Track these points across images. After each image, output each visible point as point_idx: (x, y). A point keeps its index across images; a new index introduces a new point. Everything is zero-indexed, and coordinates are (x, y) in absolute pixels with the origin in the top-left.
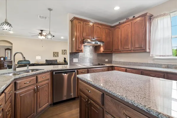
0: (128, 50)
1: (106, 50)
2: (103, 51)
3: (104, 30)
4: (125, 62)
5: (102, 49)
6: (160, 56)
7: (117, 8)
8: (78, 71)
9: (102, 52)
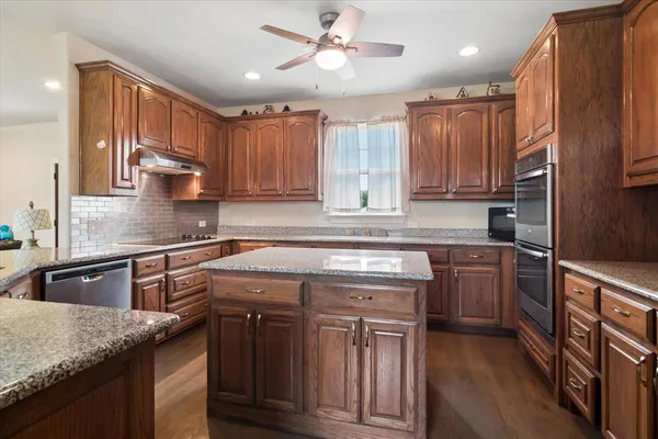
0: (273, 193)
1: (207, 192)
2: (200, 194)
3: (203, 125)
4: (260, 228)
5: (195, 188)
6: (342, 210)
7: (252, 76)
8: (134, 264)
9: (196, 198)
